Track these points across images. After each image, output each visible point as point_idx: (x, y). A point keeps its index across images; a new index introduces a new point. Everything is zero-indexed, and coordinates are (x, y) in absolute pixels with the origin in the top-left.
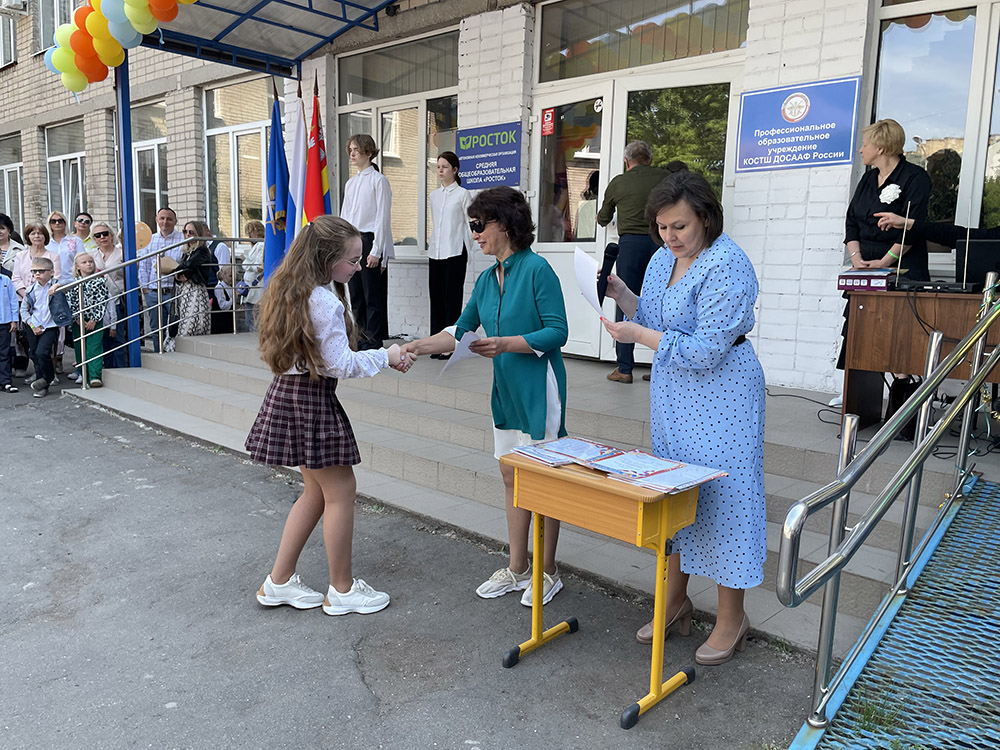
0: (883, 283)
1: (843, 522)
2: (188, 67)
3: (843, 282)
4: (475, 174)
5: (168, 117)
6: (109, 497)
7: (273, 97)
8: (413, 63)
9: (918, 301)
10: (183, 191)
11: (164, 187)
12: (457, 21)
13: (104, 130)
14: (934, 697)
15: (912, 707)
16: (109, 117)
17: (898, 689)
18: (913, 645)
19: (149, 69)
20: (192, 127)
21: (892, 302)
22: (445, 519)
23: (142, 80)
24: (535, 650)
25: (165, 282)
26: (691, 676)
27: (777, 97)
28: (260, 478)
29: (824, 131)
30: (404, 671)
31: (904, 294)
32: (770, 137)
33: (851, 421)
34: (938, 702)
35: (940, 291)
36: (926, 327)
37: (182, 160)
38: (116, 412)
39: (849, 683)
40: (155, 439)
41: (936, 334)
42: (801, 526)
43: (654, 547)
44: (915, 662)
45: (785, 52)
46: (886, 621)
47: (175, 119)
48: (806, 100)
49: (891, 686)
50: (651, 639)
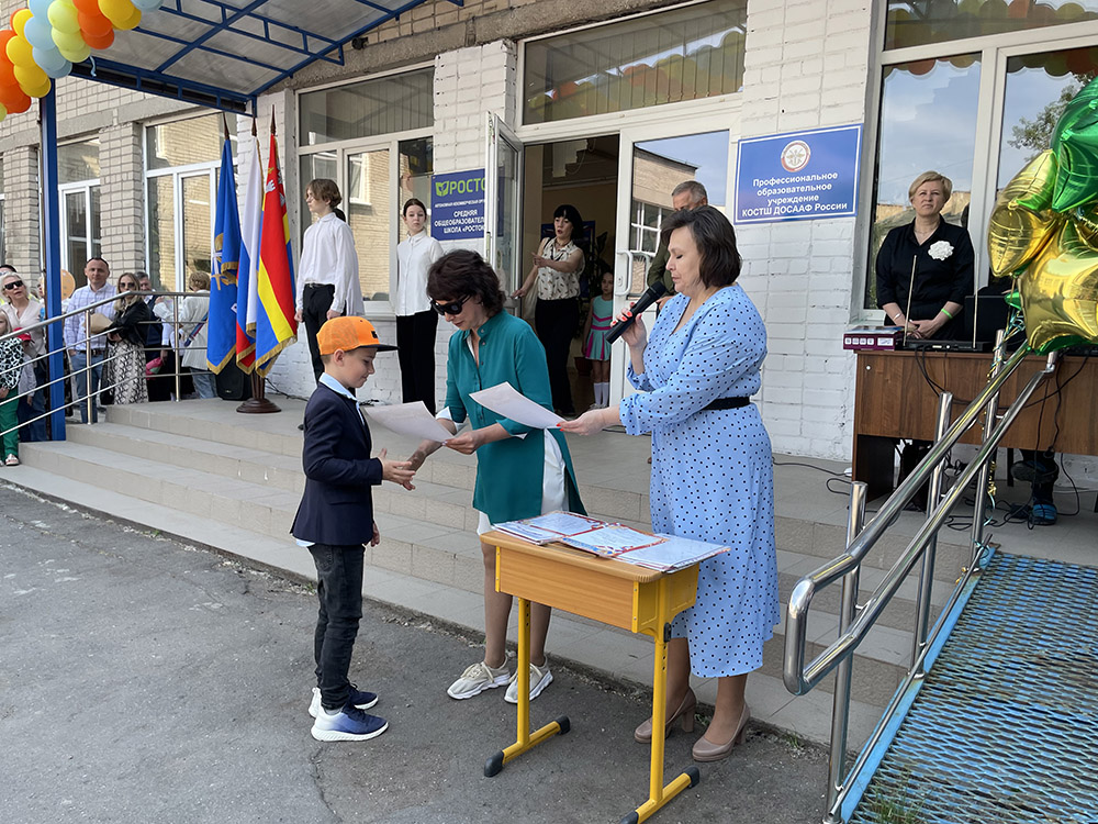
0: (890, 342)
1: (854, 600)
2: (125, 101)
3: (848, 341)
4: (454, 223)
5: (102, 156)
6: (23, 592)
7: (223, 136)
8: (382, 101)
9: (927, 362)
10: (119, 239)
11: (96, 234)
12: (432, 56)
13: (26, 170)
14: (957, 791)
15: (933, 803)
16: (34, 156)
17: (918, 784)
18: (932, 735)
19: (80, 103)
20: (130, 167)
21: (900, 362)
22: (419, 608)
23: (73, 114)
24: (521, 756)
25: (95, 343)
26: (695, 778)
27: (776, 146)
28: (204, 567)
29: (826, 182)
30: (370, 785)
31: (912, 353)
32: (769, 187)
33: (858, 490)
34: (961, 797)
35: (949, 350)
36: (936, 388)
37: (119, 205)
38: (35, 492)
39: (864, 780)
40: (81, 524)
41: (945, 395)
42: (807, 604)
43: (652, 633)
44: (935, 753)
45: (784, 97)
46: (903, 709)
47: (110, 158)
48: (806, 149)
49: (910, 781)
50: (651, 738)
